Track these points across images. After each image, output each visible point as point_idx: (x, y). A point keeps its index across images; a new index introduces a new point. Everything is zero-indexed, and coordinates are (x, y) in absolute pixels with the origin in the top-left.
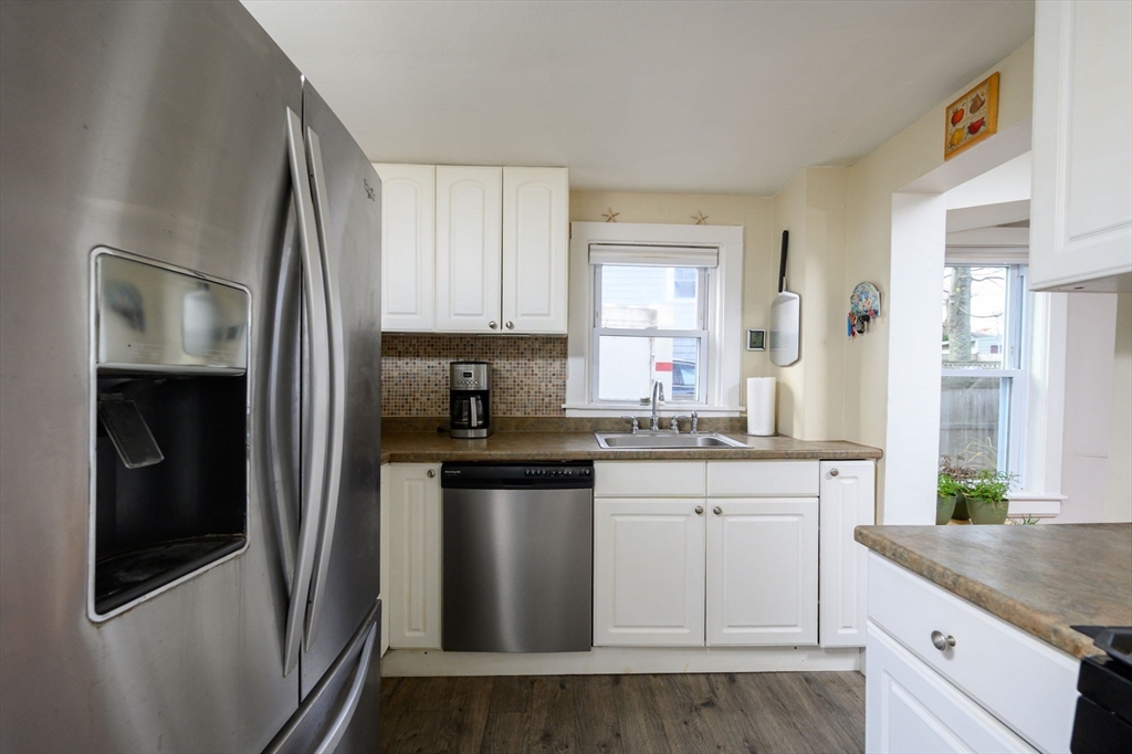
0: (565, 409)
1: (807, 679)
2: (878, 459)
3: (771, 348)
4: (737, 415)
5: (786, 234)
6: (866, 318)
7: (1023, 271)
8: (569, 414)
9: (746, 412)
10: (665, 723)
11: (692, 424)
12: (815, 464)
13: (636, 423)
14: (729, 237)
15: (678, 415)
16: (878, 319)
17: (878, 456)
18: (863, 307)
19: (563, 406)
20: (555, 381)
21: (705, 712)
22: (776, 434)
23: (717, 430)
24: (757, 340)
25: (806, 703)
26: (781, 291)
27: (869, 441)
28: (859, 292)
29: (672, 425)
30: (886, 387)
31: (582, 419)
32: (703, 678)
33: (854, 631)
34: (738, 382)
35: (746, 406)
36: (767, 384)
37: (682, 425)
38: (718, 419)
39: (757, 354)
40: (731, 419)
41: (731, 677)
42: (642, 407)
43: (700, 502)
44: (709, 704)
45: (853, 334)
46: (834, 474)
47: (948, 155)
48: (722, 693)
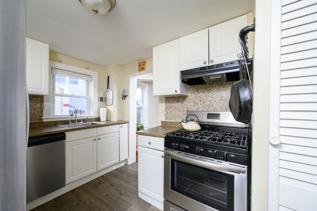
0: (42, 119)
1: (117, 169)
2: (128, 123)
3: (105, 101)
4: (97, 117)
5: (108, 77)
6: (125, 96)
7: (143, 90)
8: (44, 121)
9: (100, 116)
10: (91, 192)
11: (87, 120)
12: (118, 125)
13: (70, 121)
14: (95, 74)
15: (83, 118)
16: (127, 97)
17: (128, 122)
18: (125, 94)
19: (42, 118)
20: (37, 110)
21: (99, 185)
22: (107, 121)
23: (93, 121)
24: (101, 99)
25: (119, 173)
26: (108, 89)
27: (126, 120)
28: (124, 91)
29: (81, 121)
30: (129, 110)
31: (50, 122)
32: (96, 180)
33: (125, 157)
34: (97, 109)
35: (100, 114)
36: (105, 109)
37: (84, 120)
38: (93, 118)
39: (101, 103)
40: (96, 118)
41: (102, 176)
42: (71, 117)
43: (95, 138)
44: (100, 183)
45: (123, 99)
46: (122, 127)
47: (139, 71)
48: (102, 180)
